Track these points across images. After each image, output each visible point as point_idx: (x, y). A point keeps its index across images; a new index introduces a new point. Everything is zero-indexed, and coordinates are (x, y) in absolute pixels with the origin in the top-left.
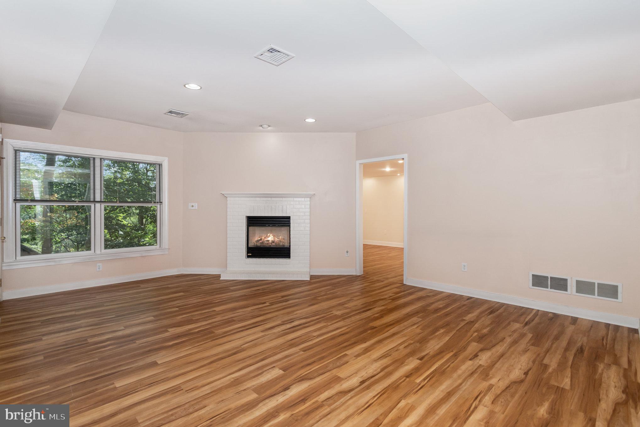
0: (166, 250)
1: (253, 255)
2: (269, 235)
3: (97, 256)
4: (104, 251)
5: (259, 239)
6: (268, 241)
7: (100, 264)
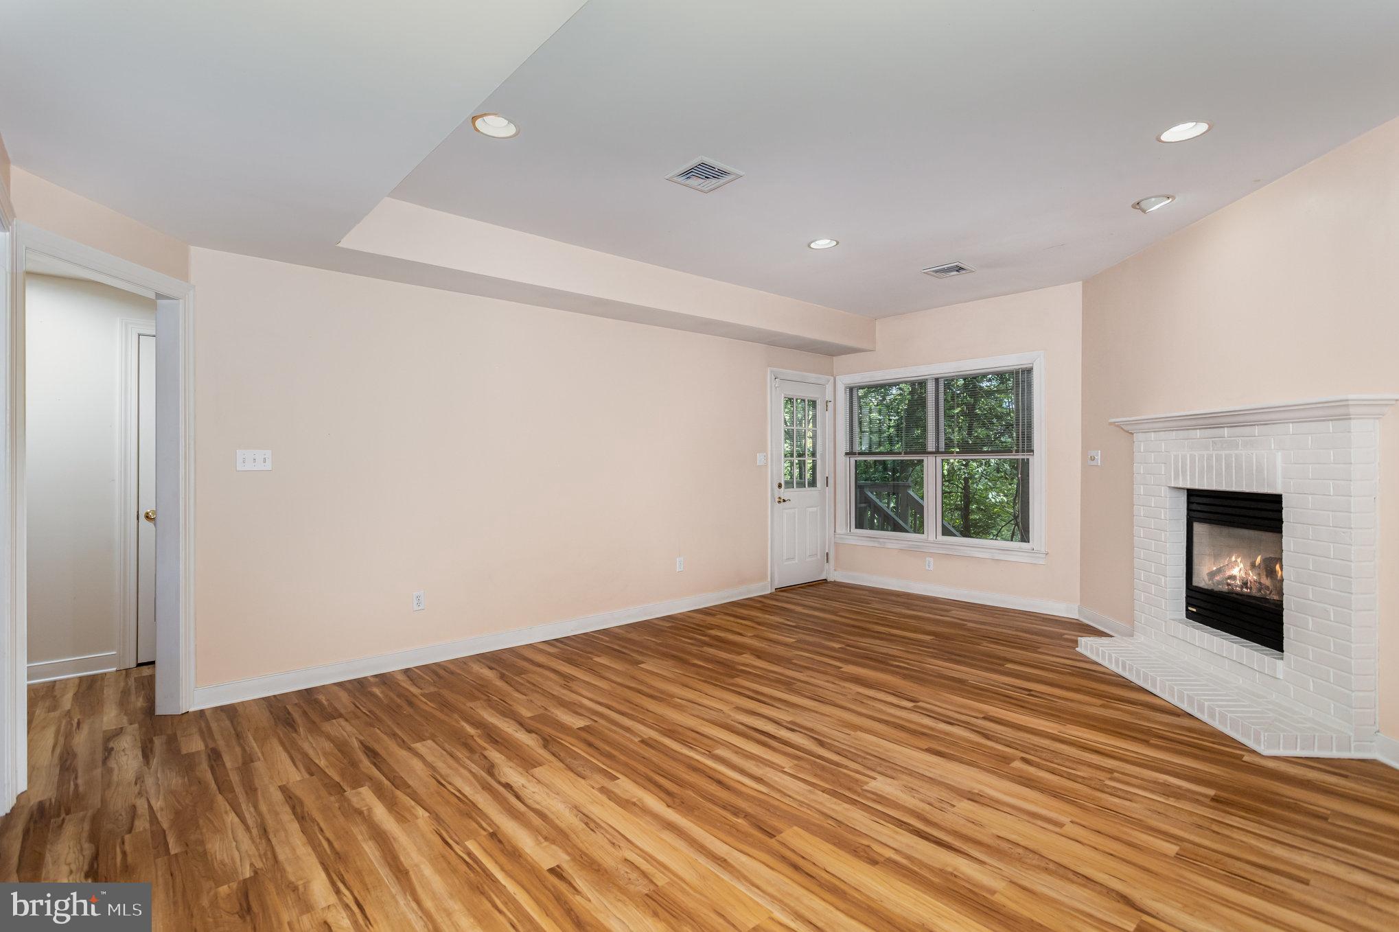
0: (1041, 555)
1: (1200, 615)
2: (1233, 559)
3: (927, 544)
4: (941, 538)
5: (1215, 568)
6: (1233, 577)
7: (931, 560)
